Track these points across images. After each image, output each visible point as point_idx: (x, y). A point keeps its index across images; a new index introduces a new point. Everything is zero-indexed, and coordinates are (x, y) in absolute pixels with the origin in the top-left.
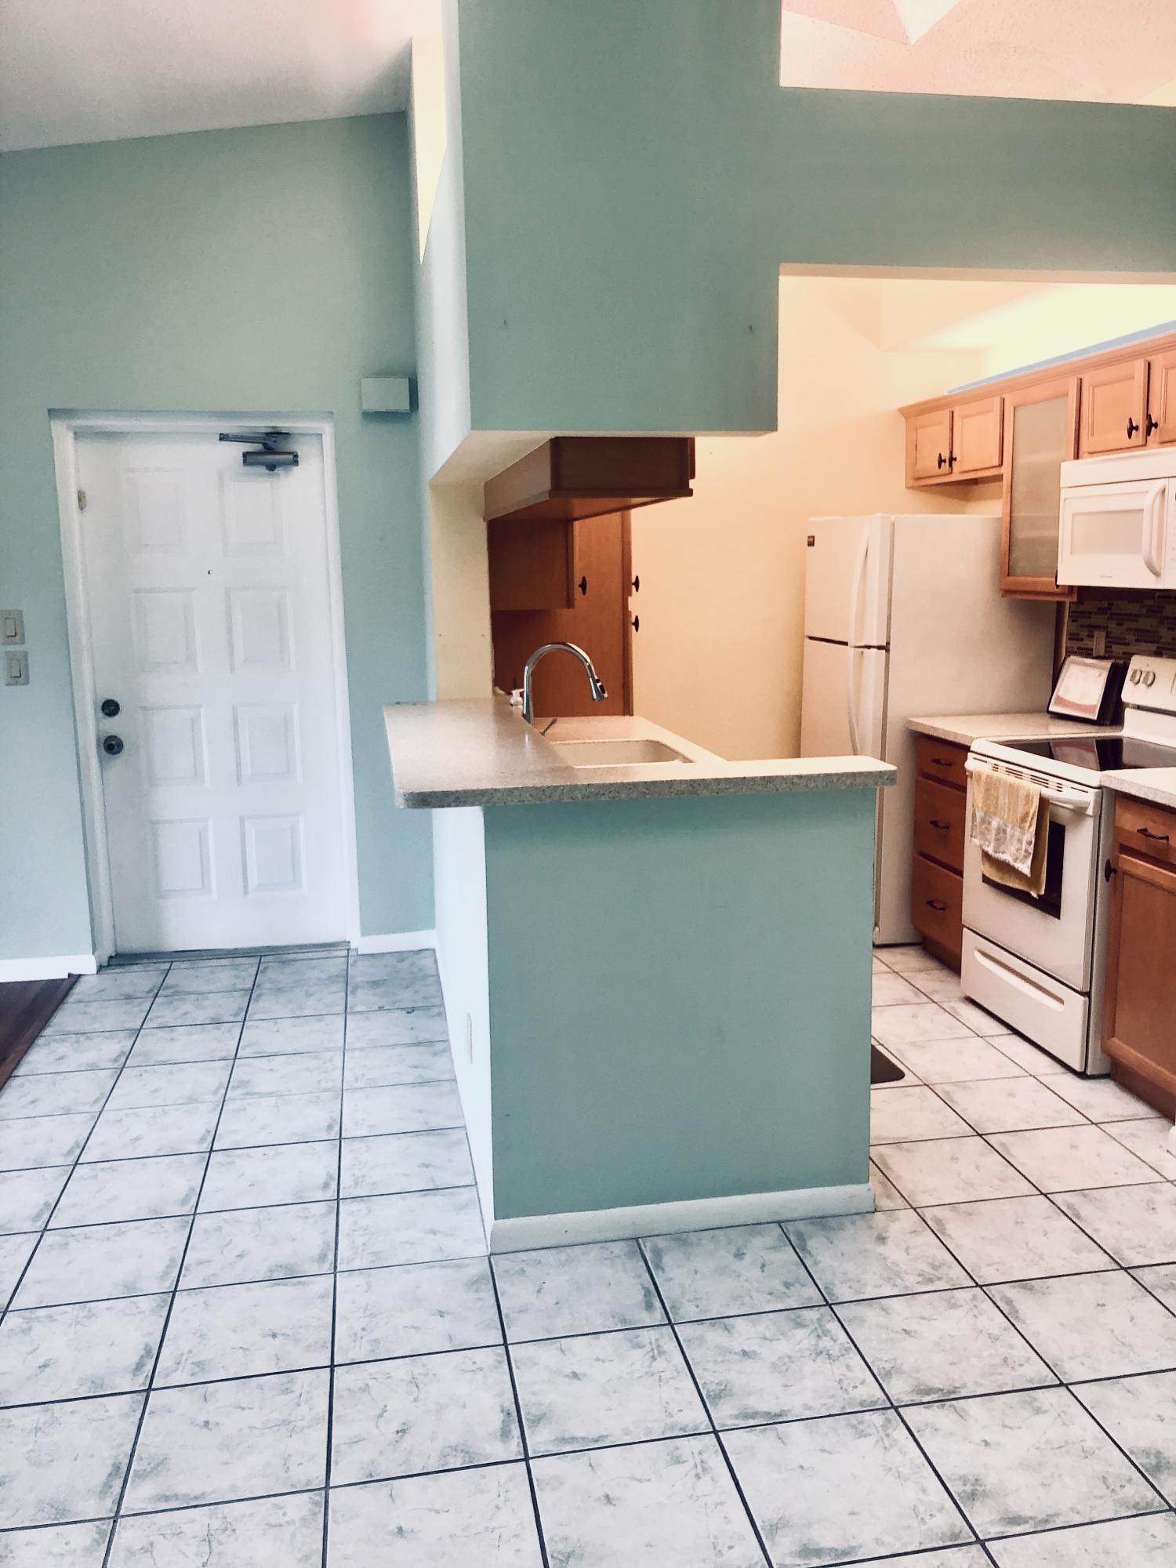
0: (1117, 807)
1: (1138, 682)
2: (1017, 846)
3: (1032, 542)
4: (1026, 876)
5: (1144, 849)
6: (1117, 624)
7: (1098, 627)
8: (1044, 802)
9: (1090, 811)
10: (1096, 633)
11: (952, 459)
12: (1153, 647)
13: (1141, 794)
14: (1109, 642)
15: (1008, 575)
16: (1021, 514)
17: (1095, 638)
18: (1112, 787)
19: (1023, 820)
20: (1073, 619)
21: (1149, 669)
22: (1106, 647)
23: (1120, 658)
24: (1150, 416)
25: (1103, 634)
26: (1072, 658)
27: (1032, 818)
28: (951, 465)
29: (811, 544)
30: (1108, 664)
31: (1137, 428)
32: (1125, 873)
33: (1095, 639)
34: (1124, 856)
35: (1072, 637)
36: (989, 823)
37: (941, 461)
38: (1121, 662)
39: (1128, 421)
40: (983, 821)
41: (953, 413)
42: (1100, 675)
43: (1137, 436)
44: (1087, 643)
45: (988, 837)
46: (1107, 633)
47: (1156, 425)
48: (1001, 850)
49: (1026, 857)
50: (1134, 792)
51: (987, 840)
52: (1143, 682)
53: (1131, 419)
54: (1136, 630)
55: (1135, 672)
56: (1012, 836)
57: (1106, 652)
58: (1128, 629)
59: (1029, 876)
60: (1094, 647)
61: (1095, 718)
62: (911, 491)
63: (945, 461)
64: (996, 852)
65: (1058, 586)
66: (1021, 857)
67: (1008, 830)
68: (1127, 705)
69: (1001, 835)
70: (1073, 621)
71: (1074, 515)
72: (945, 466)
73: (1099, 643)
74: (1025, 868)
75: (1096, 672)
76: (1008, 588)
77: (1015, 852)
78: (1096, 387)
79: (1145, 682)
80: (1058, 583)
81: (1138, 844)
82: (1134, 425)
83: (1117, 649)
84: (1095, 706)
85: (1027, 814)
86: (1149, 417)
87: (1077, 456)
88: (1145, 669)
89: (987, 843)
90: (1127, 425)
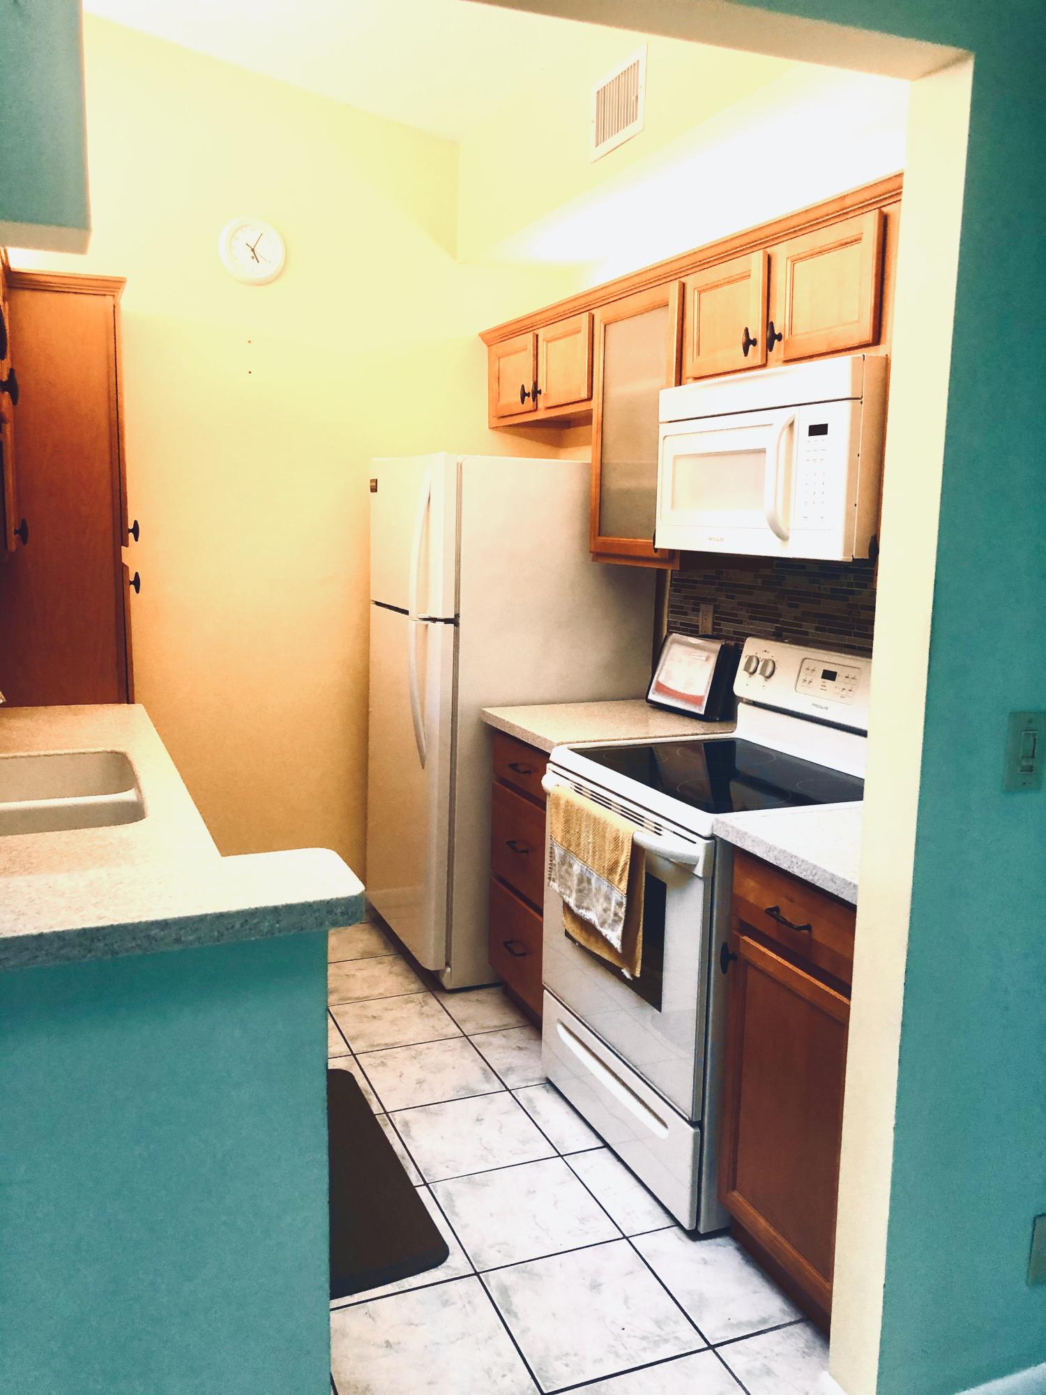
0: (736, 869)
1: (755, 671)
2: (605, 905)
3: (627, 493)
4: (616, 950)
5: (774, 936)
6: (727, 597)
7: (705, 600)
8: (637, 850)
9: (699, 871)
10: (702, 607)
11: (536, 392)
12: (770, 627)
13: (770, 858)
14: (717, 618)
15: (599, 535)
16: (612, 458)
17: (701, 611)
18: (729, 839)
19: (612, 870)
20: (676, 588)
21: (767, 656)
22: (714, 624)
23: (732, 639)
24: (772, 323)
25: (711, 608)
26: (675, 636)
27: (623, 871)
28: (535, 398)
29: (374, 489)
30: (717, 646)
31: (754, 342)
32: (748, 963)
33: (701, 615)
34: (746, 939)
35: (675, 610)
36: (571, 866)
37: (524, 395)
38: (733, 643)
39: (743, 332)
40: (563, 862)
41: (537, 336)
42: (707, 659)
43: (755, 352)
44: (692, 618)
45: (569, 884)
46: (715, 607)
47: (779, 337)
48: (585, 905)
49: (615, 922)
50: (760, 852)
51: (569, 888)
52: (761, 673)
53: (747, 330)
54: (750, 605)
55: (750, 659)
56: (598, 890)
57: (714, 629)
58: (740, 604)
59: (620, 951)
60: (700, 624)
61: (702, 712)
62: (494, 432)
63: (528, 395)
64: (578, 907)
65: (656, 550)
66: (610, 921)
67: (593, 881)
68: (741, 699)
69: (585, 884)
70: (675, 591)
71: (676, 458)
72: (529, 400)
73: (706, 621)
74: (614, 936)
75: (705, 654)
76: (598, 550)
77: (602, 912)
78: (704, 290)
79: (762, 673)
80: (656, 547)
81: (767, 926)
82: (752, 338)
83: (728, 628)
84: (701, 698)
85: (617, 863)
86: (769, 326)
87: (679, 382)
88: (762, 656)
89: (568, 892)
90: (741, 338)
